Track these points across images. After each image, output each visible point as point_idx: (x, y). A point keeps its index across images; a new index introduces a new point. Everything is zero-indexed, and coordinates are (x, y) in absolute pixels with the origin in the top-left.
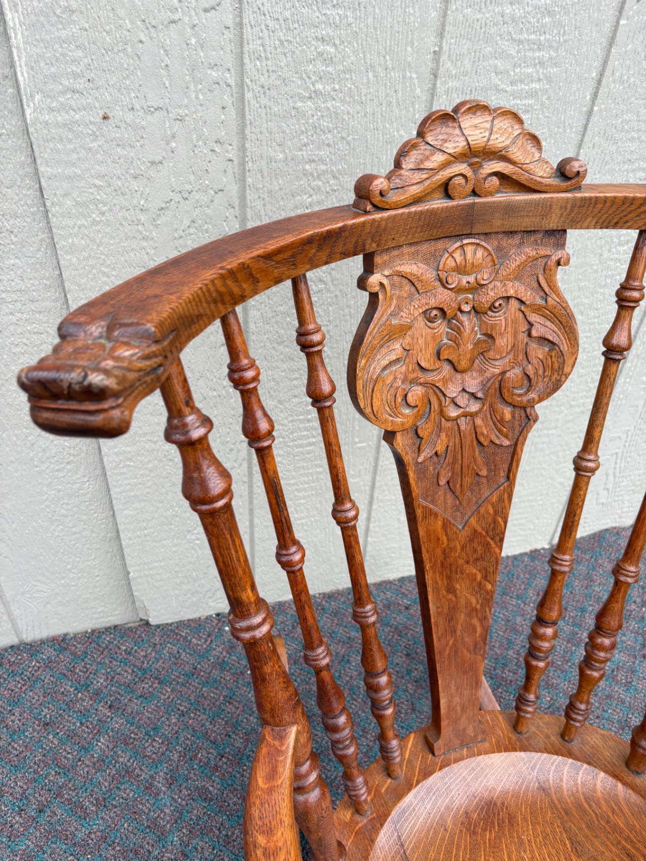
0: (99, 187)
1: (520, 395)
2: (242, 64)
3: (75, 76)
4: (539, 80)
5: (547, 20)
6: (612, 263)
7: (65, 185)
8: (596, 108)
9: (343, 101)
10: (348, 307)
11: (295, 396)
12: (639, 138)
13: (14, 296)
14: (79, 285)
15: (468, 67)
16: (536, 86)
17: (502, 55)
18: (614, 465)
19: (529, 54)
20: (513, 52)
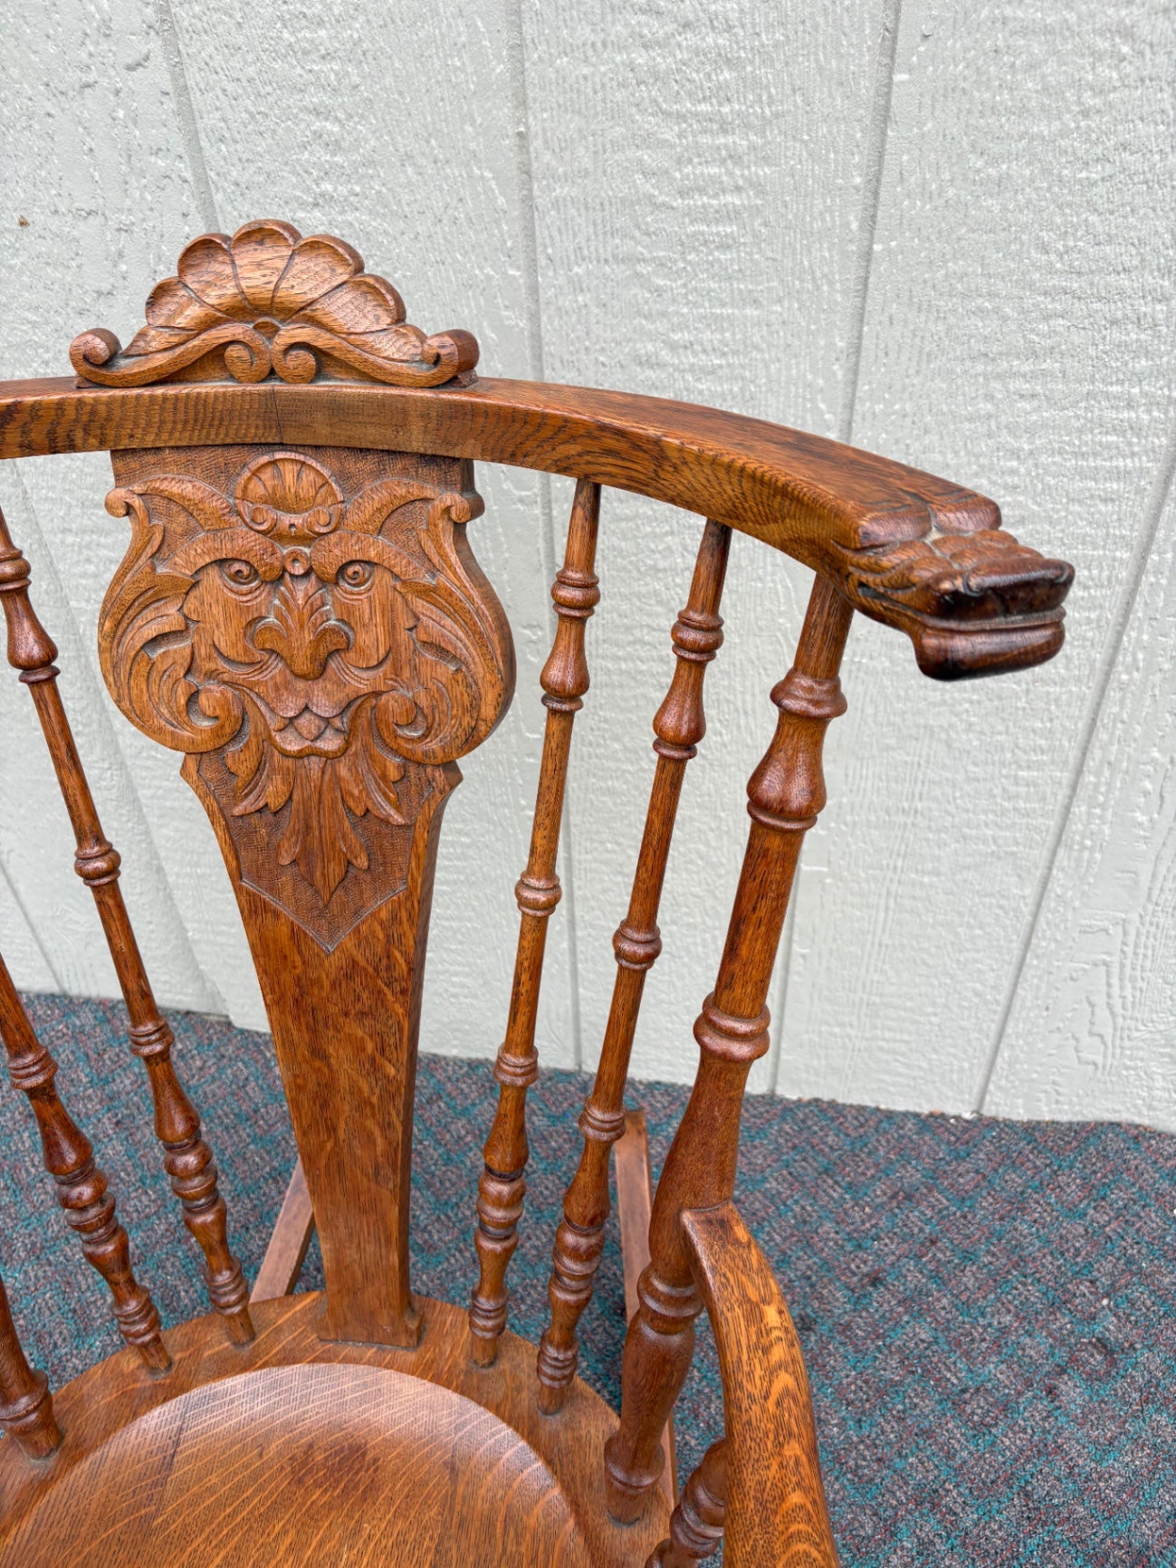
1: (411, 740)
2: (199, 149)
4: (738, 189)
5: (727, 75)
8: (877, 247)
12: (996, 310)
15: (587, 162)
16: (733, 200)
17: (648, 141)
18: (1104, 989)
19: (705, 140)
20: (669, 135)
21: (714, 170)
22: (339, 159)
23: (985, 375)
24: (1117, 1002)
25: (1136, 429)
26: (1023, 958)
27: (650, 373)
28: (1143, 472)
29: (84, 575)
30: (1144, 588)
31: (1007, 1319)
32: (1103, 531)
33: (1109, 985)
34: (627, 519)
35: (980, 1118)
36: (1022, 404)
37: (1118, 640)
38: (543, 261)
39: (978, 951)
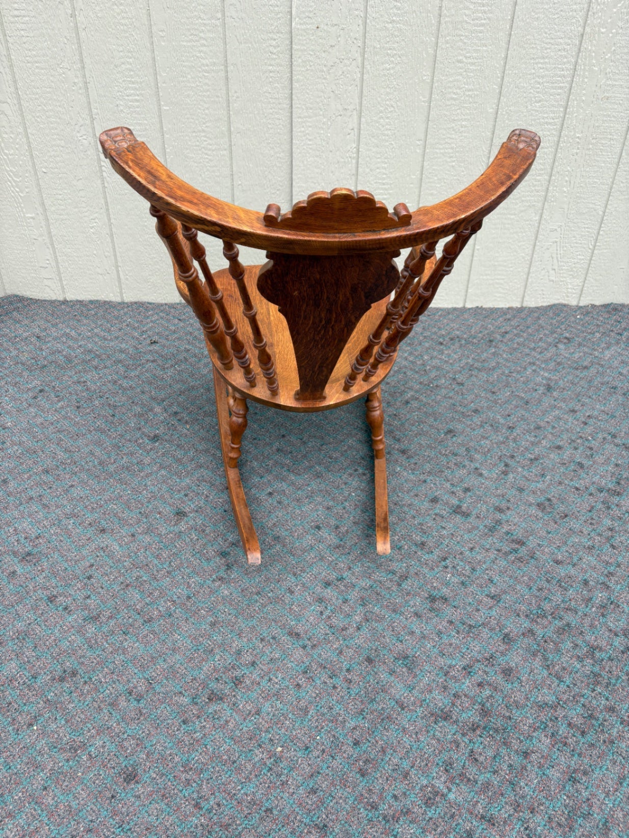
0: (311, 55)
2: (367, 9)
3: (310, 12)
4: (485, 19)
6: (534, 112)
7: (300, 53)
8: (512, 33)
9: (404, 25)
10: (404, 121)
11: (378, 168)
12: (536, 47)
13: (274, 101)
14: (297, 97)
15: (454, 13)
16: (483, 21)
17: (467, 8)
18: (556, 251)
19: (479, 8)
20: (472, 7)
21: (480, 15)
22: (399, 12)
23: (533, 63)
24: (559, 256)
25: (564, 76)
26: (535, 243)
27: (460, 65)
28: (566, 87)
29: (300, 132)
30: (566, 118)
31: (541, 336)
32: (557, 104)
33: (557, 250)
34: (449, 105)
35: (522, 307)
36: (541, 71)
37: (560, 134)
38: (440, 36)
39: (524, 241)
